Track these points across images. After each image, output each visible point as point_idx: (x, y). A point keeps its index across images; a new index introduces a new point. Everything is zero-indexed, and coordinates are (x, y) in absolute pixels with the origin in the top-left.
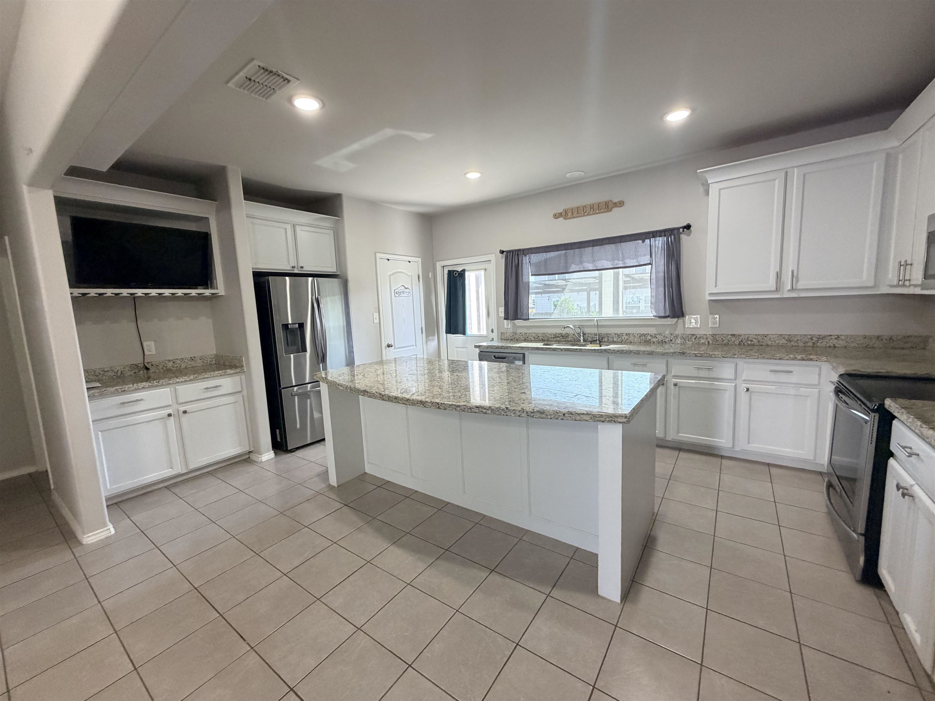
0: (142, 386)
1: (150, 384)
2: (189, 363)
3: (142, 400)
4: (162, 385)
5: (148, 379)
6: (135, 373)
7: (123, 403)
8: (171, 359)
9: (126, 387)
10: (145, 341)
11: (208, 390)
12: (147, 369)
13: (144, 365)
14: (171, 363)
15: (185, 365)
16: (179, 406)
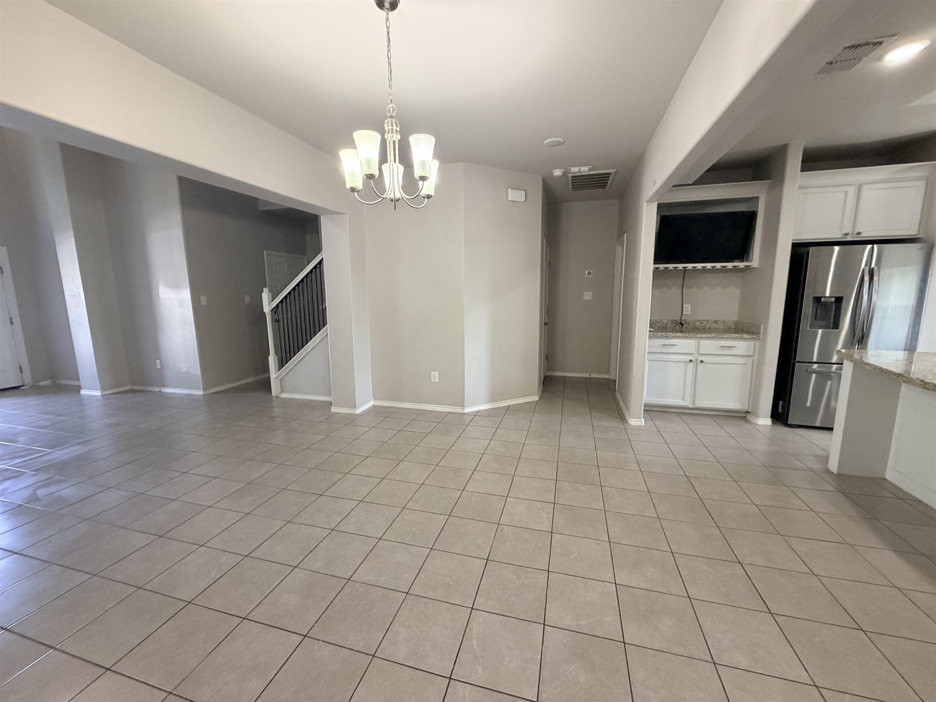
0: (678, 335)
1: (683, 335)
2: (713, 325)
3: (675, 345)
4: (691, 337)
5: (681, 332)
6: (674, 326)
7: (664, 345)
8: (700, 319)
9: (668, 334)
10: (686, 304)
11: (724, 348)
12: (682, 324)
13: (681, 322)
14: (699, 323)
15: (709, 326)
16: (699, 356)
